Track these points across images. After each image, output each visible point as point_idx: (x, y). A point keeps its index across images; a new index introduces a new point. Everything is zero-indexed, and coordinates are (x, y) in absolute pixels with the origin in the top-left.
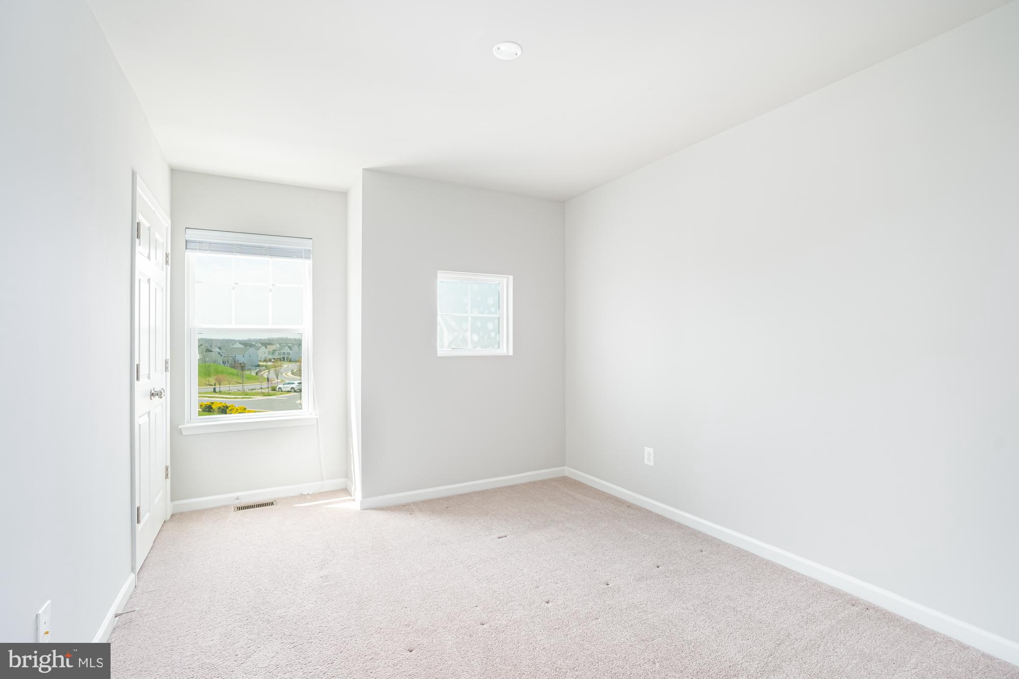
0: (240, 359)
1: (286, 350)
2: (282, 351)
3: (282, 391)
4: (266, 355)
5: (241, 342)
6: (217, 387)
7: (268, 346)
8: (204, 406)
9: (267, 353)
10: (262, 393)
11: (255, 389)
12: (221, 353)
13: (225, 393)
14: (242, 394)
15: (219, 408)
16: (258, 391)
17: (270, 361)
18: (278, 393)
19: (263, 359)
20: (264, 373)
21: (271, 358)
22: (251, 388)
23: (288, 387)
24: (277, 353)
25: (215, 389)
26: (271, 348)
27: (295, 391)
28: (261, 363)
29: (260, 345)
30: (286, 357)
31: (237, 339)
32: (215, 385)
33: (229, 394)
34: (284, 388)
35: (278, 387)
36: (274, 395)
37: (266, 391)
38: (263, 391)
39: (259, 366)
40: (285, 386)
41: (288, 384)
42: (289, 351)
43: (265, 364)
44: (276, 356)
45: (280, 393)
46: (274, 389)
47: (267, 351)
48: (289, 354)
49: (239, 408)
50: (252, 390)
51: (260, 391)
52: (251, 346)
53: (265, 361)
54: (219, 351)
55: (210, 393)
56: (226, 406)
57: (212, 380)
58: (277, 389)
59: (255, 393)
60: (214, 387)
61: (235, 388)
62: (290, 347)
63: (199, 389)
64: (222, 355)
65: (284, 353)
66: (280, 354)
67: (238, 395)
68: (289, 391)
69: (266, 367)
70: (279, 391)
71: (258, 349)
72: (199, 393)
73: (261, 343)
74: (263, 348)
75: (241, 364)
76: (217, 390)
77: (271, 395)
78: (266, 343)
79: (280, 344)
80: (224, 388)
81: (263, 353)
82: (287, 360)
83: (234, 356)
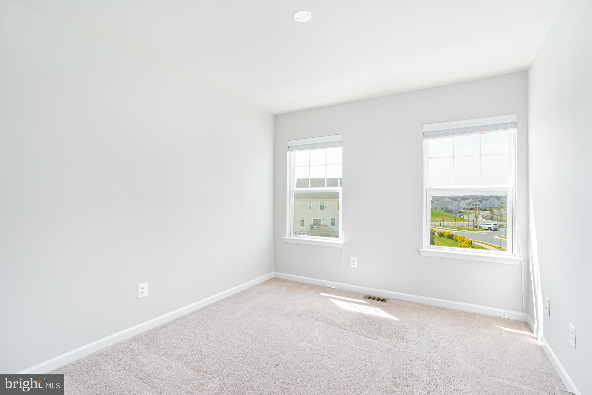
0: (450, 207)
1: (478, 203)
2: (475, 204)
3: (482, 229)
4: (465, 206)
5: (449, 198)
6: (442, 223)
7: (466, 200)
8: (439, 233)
9: (465, 205)
10: (469, 229)
11: (463, 226)
12: (438, 204)
13: (446, 227)
14: (457, 229)
15: (448, 235)
16: (465, 227)
17: (467, 209)
18: (479, 230)
19: (463, 208)
20: (465, 216)
21: (468, 207)
22: (461, 225)
23: (486, 227)
24: (471, 204)
25: (440, 224)
26: (468, 201)
27: (491, 230)
28: (462, 211)
29: (460, 199)
30: (477, 207)
31: (445, 196)
32: (441, 222)
33: (449, 227)
34: (484, 227)
35: (479, 226)
36: (477, 231)
37: (472, 228)
38: (469, 228)
39: (461, 212)
40: (484, 225)
41: (486, 224)
42: (480, 203)
43: (464, 211)
44: (471, 206)
45: (481, 230)
46: (476, 227)
47: (465, 203)
48: (479, 205)
49: (461, 237)
50: (462, 226)
51: (467, 227)
52: (456, 200)
53: (464, 209)
54: (437, 202)
55: (438, 226)
56: (453, 235)
57: (439, 219)
58: (478, 227)
59: (464, 228)
60: (440, 223)
61: (451, 224)
62: (480, 201)
63: (431, 223)
64: (439, 205)
65: (476, 205)
66: (473, 205)
67: (454, 229)
68: (486, 229)
69: (465, 213)
70: (479, 229)
71: (460, 202)
72: (431, 225)
73: (461, 198)
74: (463, 201)
75: (450, 210)
76: (442, 224)
77: (475, 231)
78: (464, 199)
79: (473, 199)
80: (446, 223)
81: (463, 204)
82: (479, 209)
83: (446, 205)
